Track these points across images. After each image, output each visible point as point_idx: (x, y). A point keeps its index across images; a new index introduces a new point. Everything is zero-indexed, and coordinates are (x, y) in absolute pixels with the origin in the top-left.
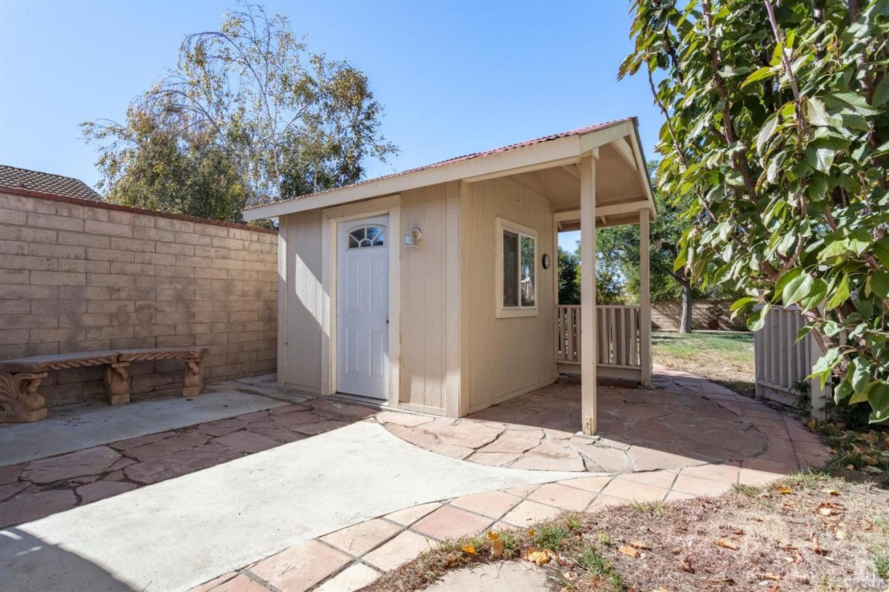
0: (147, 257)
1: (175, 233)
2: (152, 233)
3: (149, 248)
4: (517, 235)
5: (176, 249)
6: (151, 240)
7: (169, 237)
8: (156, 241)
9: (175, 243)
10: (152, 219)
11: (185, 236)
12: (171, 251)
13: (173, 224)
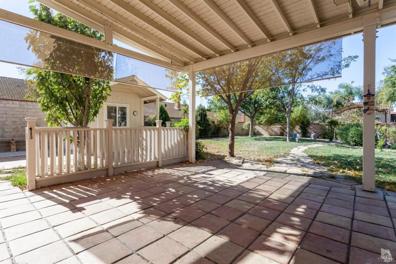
0: (24, 113)
1: (33, 106)
2: (26, 106)
3: (25, 110)
4: (116, 107)
5: (34, 110)
6: (25, 108)
7: (31, 107)
8: (27, 109)
9: (33, 109)
10: (26, 102)
11: (37, 107)
12: (32, 111)
13: (33, 104)
